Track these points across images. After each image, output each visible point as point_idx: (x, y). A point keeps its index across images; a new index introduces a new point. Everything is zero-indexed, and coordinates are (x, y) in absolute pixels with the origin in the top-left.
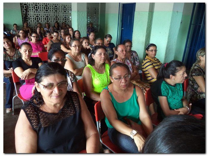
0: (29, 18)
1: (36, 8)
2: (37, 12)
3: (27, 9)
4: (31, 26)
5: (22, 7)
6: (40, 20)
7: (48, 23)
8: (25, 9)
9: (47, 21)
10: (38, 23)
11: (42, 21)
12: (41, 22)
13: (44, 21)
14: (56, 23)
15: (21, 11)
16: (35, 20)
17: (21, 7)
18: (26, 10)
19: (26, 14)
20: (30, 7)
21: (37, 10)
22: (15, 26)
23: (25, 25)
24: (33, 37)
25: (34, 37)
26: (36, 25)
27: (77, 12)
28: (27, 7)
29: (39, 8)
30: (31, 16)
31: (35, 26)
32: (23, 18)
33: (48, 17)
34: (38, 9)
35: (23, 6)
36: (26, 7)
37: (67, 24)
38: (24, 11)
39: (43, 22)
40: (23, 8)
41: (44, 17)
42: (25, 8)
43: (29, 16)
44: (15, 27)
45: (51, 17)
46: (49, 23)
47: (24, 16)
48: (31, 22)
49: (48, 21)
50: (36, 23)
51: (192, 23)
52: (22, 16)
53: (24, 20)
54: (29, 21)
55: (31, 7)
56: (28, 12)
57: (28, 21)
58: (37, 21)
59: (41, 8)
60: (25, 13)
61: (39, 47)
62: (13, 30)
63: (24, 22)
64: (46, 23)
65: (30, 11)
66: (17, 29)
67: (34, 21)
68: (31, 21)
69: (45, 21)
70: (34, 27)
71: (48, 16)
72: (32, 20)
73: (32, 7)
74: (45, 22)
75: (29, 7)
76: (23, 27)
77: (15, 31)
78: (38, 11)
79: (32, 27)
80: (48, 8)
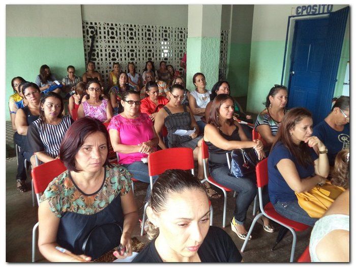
0: (98, 53)
1: (113, 33)
2: (113, 42)
3: (94, 35)
4: (101, 70)
5: (86, 32)
6: (118, 57)
7: (132, 63)
8: (91, 37)
10: (114, 63)
11: (121, 59)
12: (120, 62)
13: (125, 59)
14: (149, 64)
15: (84, 40)
16: (108, 59)
17: (84, 32)
18: (93, 38)
19: (92, 45)
20: (100, 33)
21: (114, 38)
22: (70, 70)
24: (128, 102)
25: (131, 102)
26: (110, 68)
27: (201, 38)
28: (95, 33)
29: (117, 35)
30: (101, 51)
31: (108, 70)
32: (85, 55)
33: (133, 51)
34: (115, 36)
35: (88, 30)
36: (92, 32)
37: (168, 64)
38: (88, 41)
39: (124, 61)
40: (88, 34)
41: (125, 51)
42: (90, 34)
43: (97, 51)
44: (71, 72)
45: (139, 51)
46: (134, 62)
47: (89, 51)
48: (100, 62)
49: (133, 59)
50: (110, 63)
52: (85, 50)
53: (87, 57)
54: (97, 59)
55: (102, 33)
56: (97, 41)
57: (95, 59)
58: (113, 60)
59: (120, 34)
60: (90, 44)
61: (142, 128)
62: (67, 79)
63: (87, 62)
64: (129, 63)
65: (99, 40)
66: (73, 76)
67: (106, 59)
68: (102, 60)
69: (129, 60)
70: (107, 72)
71: (134, 48)
72: (104, 57)
73: (105, 33)
74: (127, 61)
75: (98, 33)
76: (85, 72)
77: (71, 81)
78: (115, 41)
79: (103, 72)
80: (134, 34)
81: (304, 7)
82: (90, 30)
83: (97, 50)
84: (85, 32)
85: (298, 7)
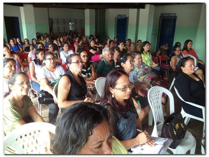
2: (58, 25)
6: (60, 30)
9: (64, 31)
13: (62, 31)
15: (49, 24)
18: (52, 23)
22: (46, 35)
23: (52, 34)
41: (62, 27)
48: (54, 32)
50: (57, 32)
51: (160, 30)
56: (53, 25)
59: (60, 22)
60: (51, 25)
72: (55, 30)
73: (55, 21)
75: (53, 21)
81: (119, 15)
82: (51, 21)
83: (53, 28)
84: (49, 21)
85: (118, 15)
